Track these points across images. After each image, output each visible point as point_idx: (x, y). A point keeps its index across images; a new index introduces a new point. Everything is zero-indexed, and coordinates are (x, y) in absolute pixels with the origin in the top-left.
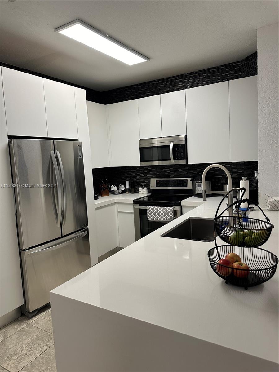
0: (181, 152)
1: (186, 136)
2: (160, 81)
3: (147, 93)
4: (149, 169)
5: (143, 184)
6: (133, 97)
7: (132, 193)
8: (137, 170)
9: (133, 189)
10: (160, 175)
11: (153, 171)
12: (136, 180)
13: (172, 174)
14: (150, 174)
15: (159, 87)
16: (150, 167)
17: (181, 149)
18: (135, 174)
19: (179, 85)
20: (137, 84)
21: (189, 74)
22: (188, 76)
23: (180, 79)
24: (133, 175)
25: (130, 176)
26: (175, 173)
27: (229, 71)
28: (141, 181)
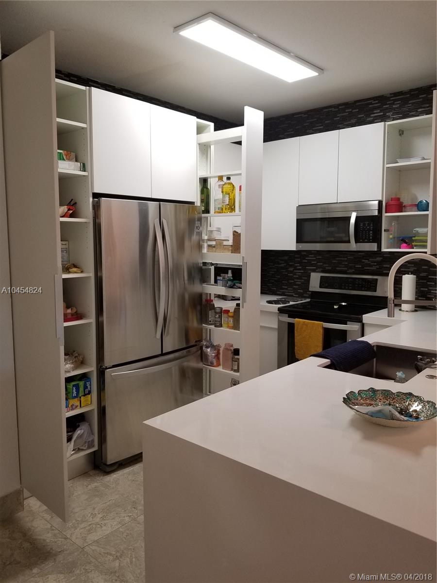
0: (369, 230)
1: (381, 203)
2: (340, 107)
3: (318, 126)
4: (311, 257)
5: (299, 282)
6: (292, 132)
8: (290, 257)
10: (330, 268)
11: (317, 260)
12: (287, 273)
13: (351, 268)
14: (312, 265)
15: (338, 117)
16: (312, 254)
17: (369, 225)
18: (285, 264)
19: (374, 113)
21: (392, 95)
22: (392, 99)
23: (377, 103)
26: (356, 266)
28: (295, 276)
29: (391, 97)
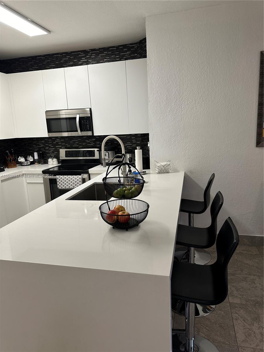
0: (87, 124)
1: (91, 109)
2: (63, 55)
3: (52, 65)
4: (58, 140)
5: (53, 155)
6: (37, 67)
7: (42, 164)
8: (46, 141)
9: (42, 160)
10: (69, 146)
11: (62, 142)
12: (45, 150)
13: (80, 145)
14: (59, 145)
15: (63, 60)
16: (59, 138)
17: (86, 122)
18: (43, 146)
19: (82, 60)
20: (41, 55)
22: (90, 52)
23: (83, 54)
24: (42, 146)
25: (39, 148)
26: (83, 144)
27: (126, 52)
28: (50, 152)
29: (90, 51)
